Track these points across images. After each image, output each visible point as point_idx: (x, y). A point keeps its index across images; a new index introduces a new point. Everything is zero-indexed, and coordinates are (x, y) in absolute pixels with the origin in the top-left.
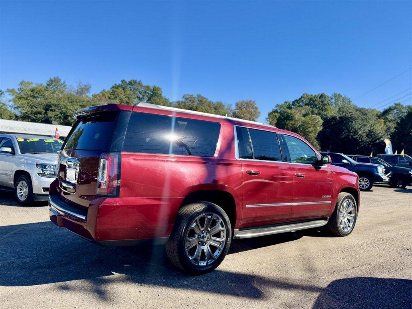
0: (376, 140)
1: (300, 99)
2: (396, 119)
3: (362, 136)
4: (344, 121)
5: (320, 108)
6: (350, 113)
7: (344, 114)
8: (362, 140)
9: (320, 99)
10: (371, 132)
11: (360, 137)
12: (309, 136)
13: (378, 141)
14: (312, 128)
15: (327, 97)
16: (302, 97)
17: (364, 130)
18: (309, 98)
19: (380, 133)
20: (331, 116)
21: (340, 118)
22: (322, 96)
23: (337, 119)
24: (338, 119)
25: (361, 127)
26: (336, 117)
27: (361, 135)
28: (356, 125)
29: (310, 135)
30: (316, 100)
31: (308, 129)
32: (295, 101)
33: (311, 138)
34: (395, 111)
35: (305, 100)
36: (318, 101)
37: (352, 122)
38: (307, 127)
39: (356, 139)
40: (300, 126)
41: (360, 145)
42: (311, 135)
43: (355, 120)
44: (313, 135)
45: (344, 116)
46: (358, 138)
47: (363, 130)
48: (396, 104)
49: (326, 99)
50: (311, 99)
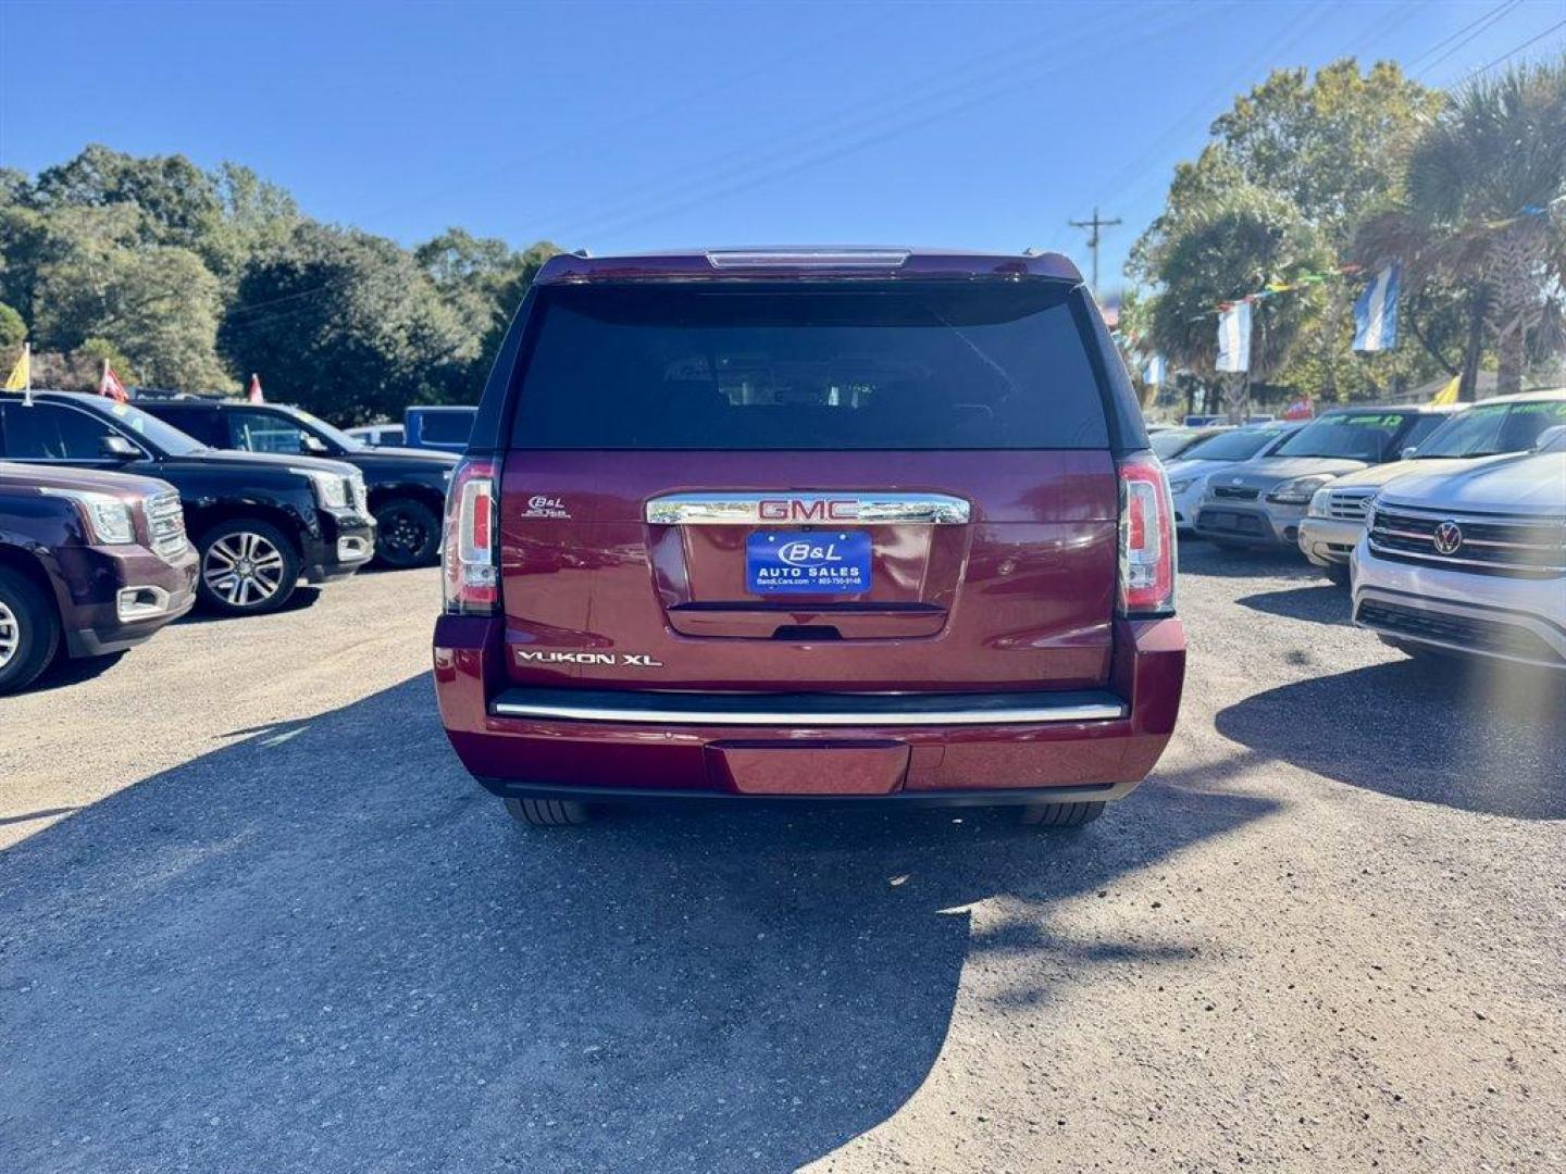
0: (439, 357)
1: (72, 167)
2: (457, 284)
3: (396, 342)
4: (324, 281)
5: (176, 218)
6: (342, 250)
7: (321, 253)
8: (395, 358)
9: (165, 176)
10: (422, 328)
11: (387, 345)
12: (164, 336)
13: (445, 360)
14: (167, 300)
15: (197, 175)
16: (81, 158)
17: (397, 319)
18: (116, 167)
19: (450, 330)
20: (273, 259)
21: (310, 267)
22: (172, 167)
23: (296, 271)
24: (303, 272)
25: (386, 307)
26: (293, 262)
27: (390, 337)
28: (367, 298)
29: (165, 329)
30: (149, 182)
31: (152, 305)
32: (50, 171)
33: (173, 343)
34: (452, 257)
35: (96, 176)
36: (162, 186)
37: (354, 287)
38: (147, 296)
39: (372, 353)
40: (111, 289)
41: (390, 375)
42: (168, 332)
43: (363, 277)
44: (177, 332)
45: (322, 263)
46: (383, 348)
47: (394, 317)
48: (453, 232)
49: (195, 180)
50: (126, 173)
